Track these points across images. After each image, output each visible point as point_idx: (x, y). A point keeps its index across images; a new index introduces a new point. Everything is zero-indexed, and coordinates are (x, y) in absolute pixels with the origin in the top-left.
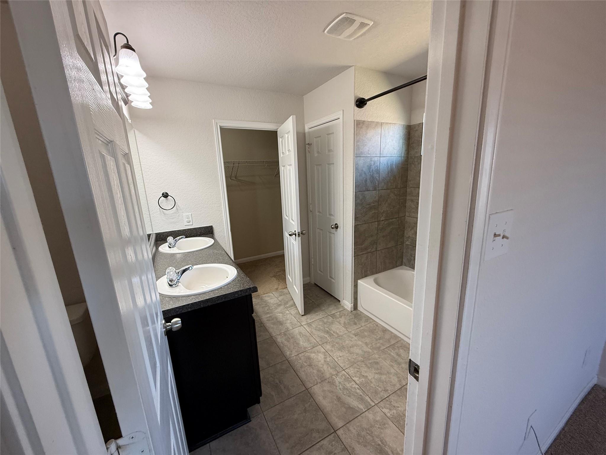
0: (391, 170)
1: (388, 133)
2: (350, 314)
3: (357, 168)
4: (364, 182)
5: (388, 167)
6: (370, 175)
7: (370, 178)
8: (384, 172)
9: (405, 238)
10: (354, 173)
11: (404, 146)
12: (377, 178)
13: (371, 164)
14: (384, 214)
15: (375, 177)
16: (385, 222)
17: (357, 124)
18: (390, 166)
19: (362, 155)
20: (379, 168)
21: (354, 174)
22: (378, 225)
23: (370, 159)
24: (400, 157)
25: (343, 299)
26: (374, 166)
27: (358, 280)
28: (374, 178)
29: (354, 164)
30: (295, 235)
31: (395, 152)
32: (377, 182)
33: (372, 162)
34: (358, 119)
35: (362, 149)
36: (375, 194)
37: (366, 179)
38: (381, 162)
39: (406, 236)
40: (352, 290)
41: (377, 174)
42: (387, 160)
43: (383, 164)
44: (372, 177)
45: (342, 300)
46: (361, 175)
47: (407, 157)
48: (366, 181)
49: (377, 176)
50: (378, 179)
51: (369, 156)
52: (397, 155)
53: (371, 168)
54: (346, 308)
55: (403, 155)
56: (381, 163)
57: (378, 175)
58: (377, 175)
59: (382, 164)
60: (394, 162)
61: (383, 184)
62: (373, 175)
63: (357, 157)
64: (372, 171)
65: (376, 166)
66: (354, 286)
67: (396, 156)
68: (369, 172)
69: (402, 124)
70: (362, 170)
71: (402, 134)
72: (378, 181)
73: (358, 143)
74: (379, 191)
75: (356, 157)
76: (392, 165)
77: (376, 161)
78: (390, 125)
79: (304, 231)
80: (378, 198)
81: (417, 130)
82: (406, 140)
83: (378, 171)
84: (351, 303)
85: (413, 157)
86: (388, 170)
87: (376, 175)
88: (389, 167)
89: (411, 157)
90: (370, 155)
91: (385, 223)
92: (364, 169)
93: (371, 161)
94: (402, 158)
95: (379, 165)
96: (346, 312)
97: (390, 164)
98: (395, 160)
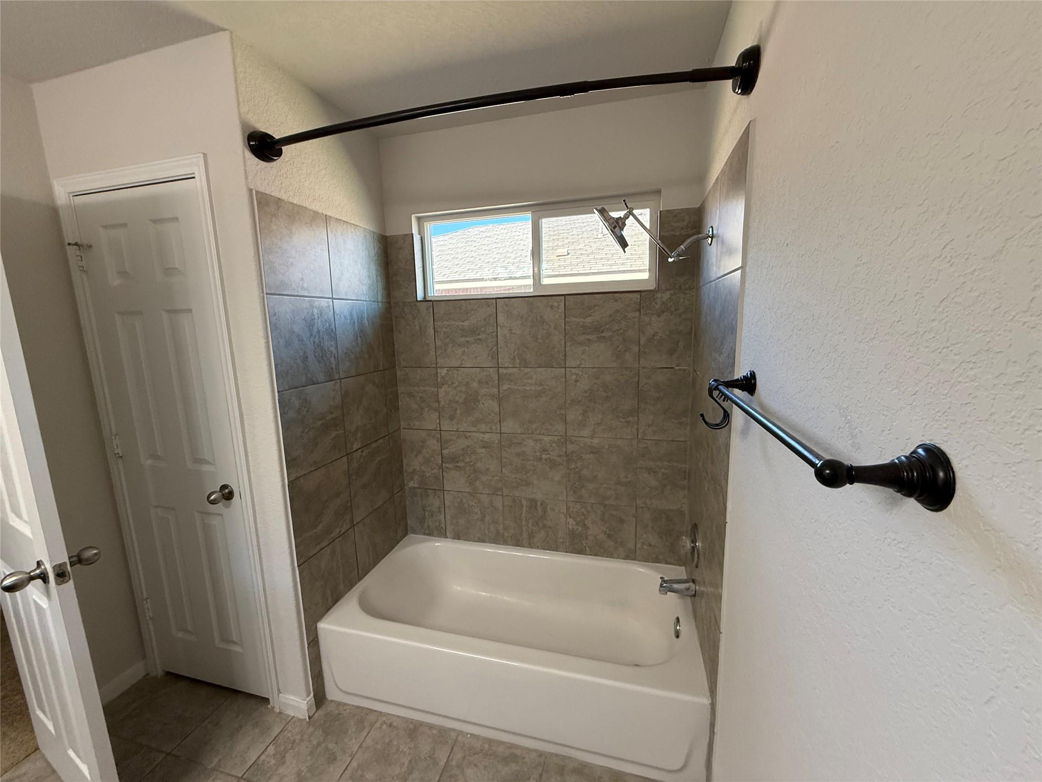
0: (362, 331)
1: (344, 243)
2: (311, 729)
3: (275, 324)
4: (299, 361)
5: (354, 323)
6: (314, 342)
7: (315, 352)
8: (346, 337)
9: (405, 474)
10: (268, 337)
11: (379, 278)
12: (332, 349)
13: (313, 314)
14: (359, 434)
15: (326, 348)
16: (363, 451)
17: (259, 203)
18: (358, 322)
19: (285, 290)
20: (333, 326)
21: (268, 342)
22: (349, 463)
23: (311, 301)
24: (374, 301)
25: (279, 691)
26: (321, 321)
27: (318, 621)
28: (325, 350)
29: (265, 315)
30: (44, 577)
31: (364, 290)
32: (332, 359)
33: (315, 311)
34: (262, 189)
35: (283, 275)
36: (334, 390)
37: (305, 353)
38: (337, 311)
39: (406, 471)
40: (304, 659)
41: (331, 341)
42: (348, 306)
43: (343, 317)
44: (319, 346)
45: (276, 695)
46: (288, 344)
47: (387, 302)
48: (305, 358)
49: (332, 346)
50: (334, 351)
51: (306, 294)
52: (369, 297)
53: (314, 324)
54: (292, 715)
55: (380, 299)
56: (337, 315)
57: (333, 343)
58: (331, 343)
59: (340, 316)
60: (365, 312)
61: (348, 364)
62: (320, 341)
63: (271, 294)
64: (318, 331)
65: (326, 321)
66: (309, 644)
67: (367, 299)
68: (311, 335)
69: (370, 230)
70: (292, 332)
71: (373, 252)
72: (335, 357)
73: (271, 257)
74: (340, 382)
75: (267, 294)
76: (361, 319)
77: (324, 307)
78: (345, 225)
79: (87, 548)
80: (341, 398)
81: (401, 248)
82: (381, 267)
83: (332, 333)
84: (304, 695)
85: (401, 304)
86: (354, 330)
87: (328, 344)
88: (356, 323)
89: (395, 303)
90: (308, 292)
91: (364, 454)
92: (296, 329)
93: (312, 307)
94: (380, 304)
95: (333, 319)
96: (297, 730)
97: (357, 317)
98: (366, 308)
